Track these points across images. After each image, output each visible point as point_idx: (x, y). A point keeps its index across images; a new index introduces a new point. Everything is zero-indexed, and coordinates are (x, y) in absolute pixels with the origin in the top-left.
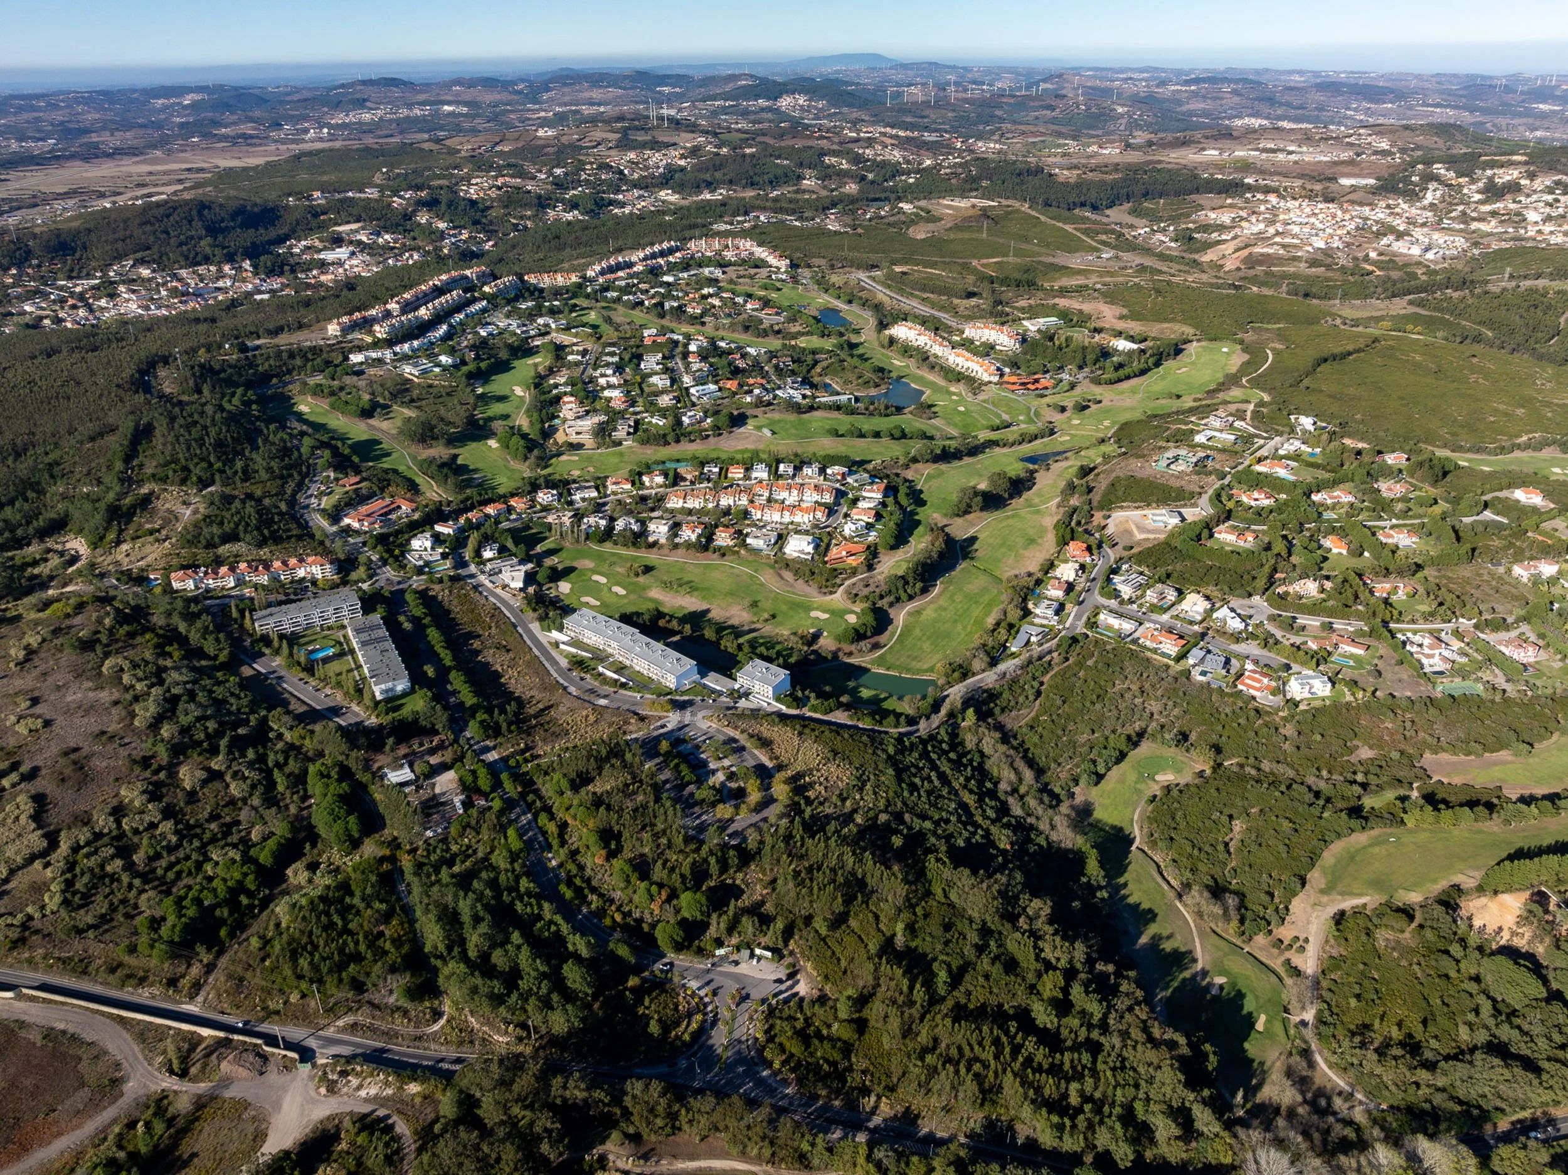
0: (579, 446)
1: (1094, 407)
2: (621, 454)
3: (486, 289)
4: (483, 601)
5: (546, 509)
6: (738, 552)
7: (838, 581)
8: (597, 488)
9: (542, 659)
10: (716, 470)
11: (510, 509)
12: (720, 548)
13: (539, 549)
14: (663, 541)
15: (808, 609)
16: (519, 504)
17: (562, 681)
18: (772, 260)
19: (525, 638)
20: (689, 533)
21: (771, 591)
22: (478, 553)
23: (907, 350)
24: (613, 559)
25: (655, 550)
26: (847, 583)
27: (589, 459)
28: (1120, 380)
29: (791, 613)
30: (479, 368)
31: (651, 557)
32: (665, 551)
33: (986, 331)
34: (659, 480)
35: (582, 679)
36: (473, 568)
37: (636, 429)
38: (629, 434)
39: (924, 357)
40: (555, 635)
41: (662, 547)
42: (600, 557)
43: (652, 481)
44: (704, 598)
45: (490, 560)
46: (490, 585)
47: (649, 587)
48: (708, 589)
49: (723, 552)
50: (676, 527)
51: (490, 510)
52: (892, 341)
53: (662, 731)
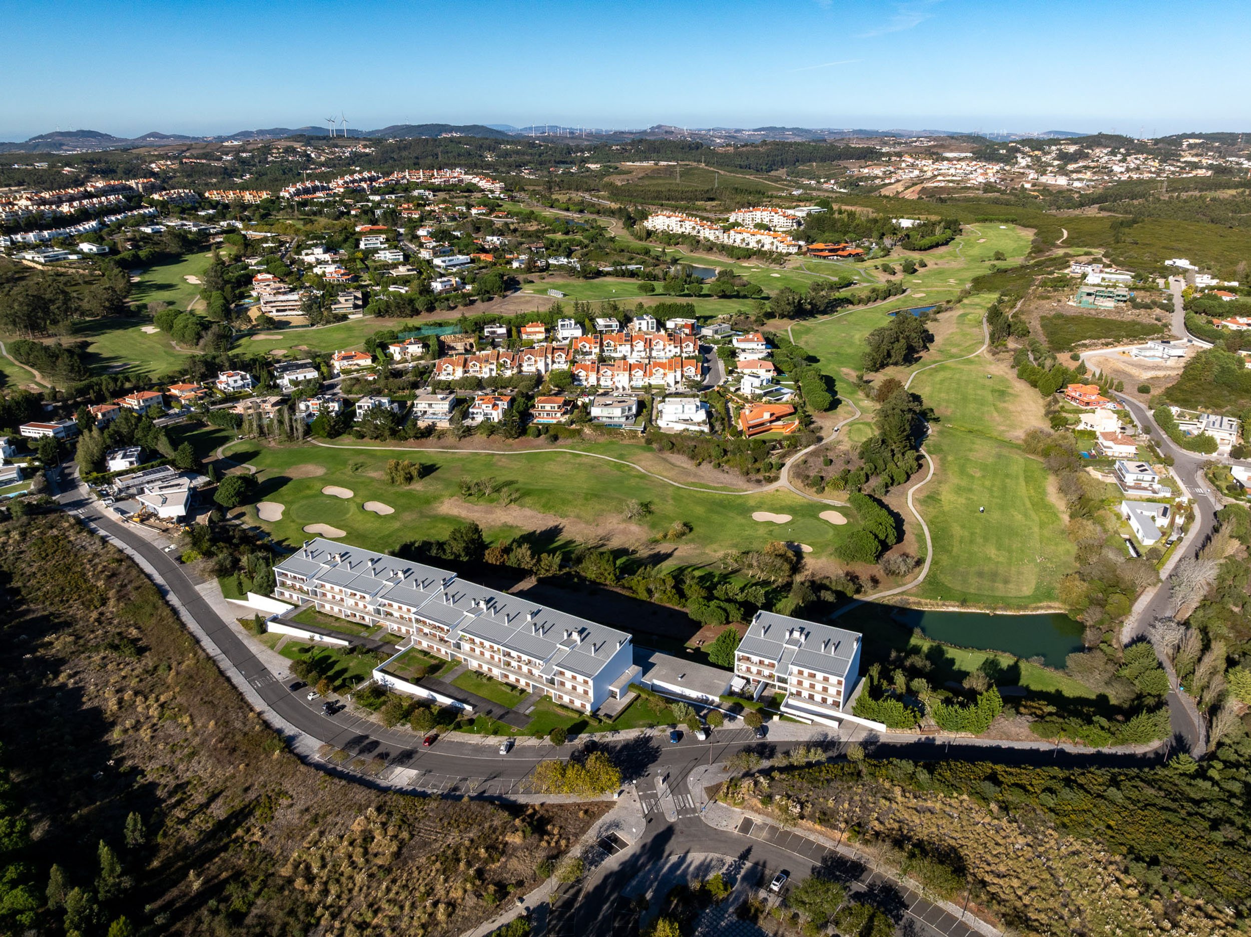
0: (282, 325)
1: (921, 270)
2: (349, 329)
3: (156, 197)
4: (97, 546)
5: (233, 398)
6: (579, 432)
7: (773, 459)
8: (317, 368)
9: (225, 664)
10: (503, 331)
11: (168, 401)
12: (547, 427)
13: (219, 453)
14: (443, 424)
15: (745, 510)
16: (182, 393)
17: (277, 721)
18: (483, 184)
19: (186, 616)
20: (486, 408)
21: (665, 486)
22: (99, 465)
23: (670, 238)
24: (360, 459)
25: (432, 439)
26: (789, 462)
27: (301, 337)
28: (931, 247)
29: (716, 518)
30: (136, 256)
31: (429, 451)
32: (451, 440)
33: (758, 213)
34: (415, 349)
35: (333, 709)
36: (84, 489)
37: (366, 303)
38: (356, 306)
39: (694, 243)
40: (256, 603)
41: (442, 434)
42: (335, 458)
43: (404, 351)
44: (547, 507)
45: (120, 474)
46: (115, 516)
47: (437, 498)
48: (549, 491)
49: (553, 434)
50: (461, 407)
51: (132, 402)
52: (649, 234)
53: (612, 862)
